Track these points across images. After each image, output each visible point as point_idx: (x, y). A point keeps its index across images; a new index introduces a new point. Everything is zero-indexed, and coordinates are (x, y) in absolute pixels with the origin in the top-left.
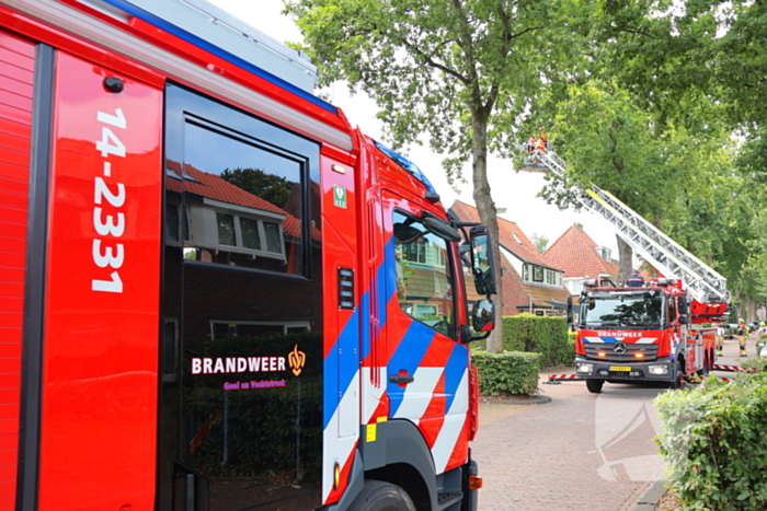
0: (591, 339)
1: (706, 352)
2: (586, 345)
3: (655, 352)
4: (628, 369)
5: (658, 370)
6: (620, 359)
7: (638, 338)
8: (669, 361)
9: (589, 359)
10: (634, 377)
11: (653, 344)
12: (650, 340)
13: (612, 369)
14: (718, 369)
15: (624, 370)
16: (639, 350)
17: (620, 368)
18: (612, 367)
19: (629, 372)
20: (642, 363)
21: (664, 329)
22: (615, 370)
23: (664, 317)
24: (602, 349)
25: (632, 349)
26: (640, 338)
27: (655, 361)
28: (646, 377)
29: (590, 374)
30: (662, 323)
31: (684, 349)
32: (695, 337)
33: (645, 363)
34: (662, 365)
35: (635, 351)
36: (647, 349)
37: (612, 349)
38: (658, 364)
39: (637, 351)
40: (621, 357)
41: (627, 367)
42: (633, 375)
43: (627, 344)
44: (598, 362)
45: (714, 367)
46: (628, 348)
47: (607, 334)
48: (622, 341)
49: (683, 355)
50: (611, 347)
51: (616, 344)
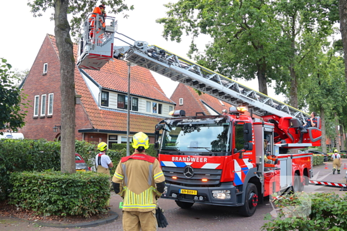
0: (166, 163)
4: (195, 193)
5: (221, 195)
8: (232, 186)
11: (217, 169)
12: (214, 166)
14: (313, 184)
15: (191, 194)
16: (204, 175)
17: (188, 192)
18: (182, 190)
19: (195, 195)
20: (207, 188)
21: (228, 155)
22: (184, 193)
23: (229, 143)
24: (174, 172)
25: (198, 174)
26: (205, 163)
27: (219, 186)
28: (210, 201)
29: (165, 195)
30: (227, 149)
31: (261, 173)
32: (274, 162)
33: (210, 188)
34: (225, 191)
35: (201, 176)
36: (211, 175)
37: (182, 173)
38: (221, 190)
39: (203, 176)
40: (190, 181)
41: (194, 191)
42: (197, 199)
43: (194, 169)
44: (172, 185)
45: (310, 182)
46: (195, 173)
47: (178, 159)
48: (190, 166)
49: (259, 179)
50: (182, 172)
51: (186, 169)
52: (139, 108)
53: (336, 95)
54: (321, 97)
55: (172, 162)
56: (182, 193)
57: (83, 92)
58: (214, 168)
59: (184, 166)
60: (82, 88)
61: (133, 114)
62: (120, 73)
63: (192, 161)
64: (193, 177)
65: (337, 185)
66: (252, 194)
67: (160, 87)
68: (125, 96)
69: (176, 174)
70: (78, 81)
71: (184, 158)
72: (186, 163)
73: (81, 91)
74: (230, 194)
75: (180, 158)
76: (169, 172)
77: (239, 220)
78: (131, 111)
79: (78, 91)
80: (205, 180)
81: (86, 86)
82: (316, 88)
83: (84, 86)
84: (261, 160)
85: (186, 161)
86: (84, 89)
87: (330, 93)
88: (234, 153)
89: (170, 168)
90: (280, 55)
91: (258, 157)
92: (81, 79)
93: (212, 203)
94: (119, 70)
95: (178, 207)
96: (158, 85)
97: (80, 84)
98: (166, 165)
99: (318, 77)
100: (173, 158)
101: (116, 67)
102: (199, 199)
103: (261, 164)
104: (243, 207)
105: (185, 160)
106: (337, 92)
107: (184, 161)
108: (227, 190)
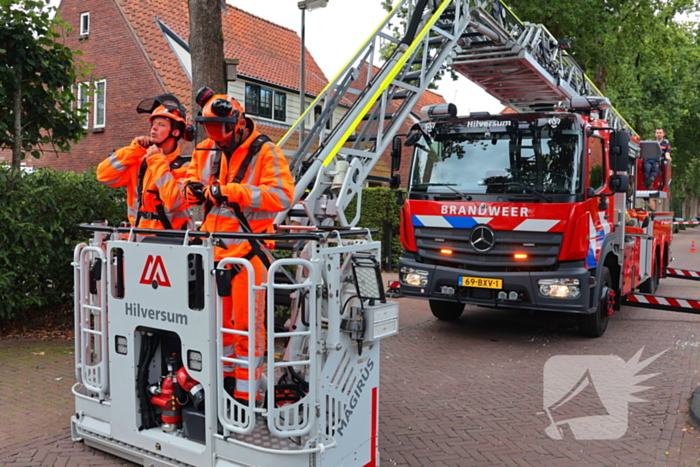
0: (427, 220)
1: (658, 248)
2: (418, 232)
3: (554, 250)
4: (497, 284)
5: (558, 290)
6: (481, 262)
7: (520, 220)
8: (583, 271)
9: (423, 260)
10: (508, 301)
11: (552, 232)
12: (545, 225)
13: (464, 282)
14: (674, 275)
15: (488, 286)
16: (521, 244)
17: (480, 282)
18: (465, 279)
19: (499, 290)
20: (526, 274)
21: (577, 200)
22: (470, 285)
23: (580, 175)
24: (446, 240)
25: (505, 244)
26: (524, 218)
27: (553, 270)
28: (534, 303)
29: (422, 291)
30: (574, 188)
31: (618, 246)
32: (641, 223)
33: (532, 274)
34: (568, 280)
35: (512, 247)
36: (537, 245)
37: (467, 242)
38: (559, 277)
39: (517, 247)
40: (484, 258)
41: (494, 281)
42: (505, 298)
43: (496, 231)
44: (439, 267)
45: (668, 272)
46: (498, 240)
47: (457, 210)
48: (487, 225)
49: (617, 257)
50: (467, 238)
51: (476, 231)
52: (287, 114)
53: (672, 102)
54: (640, 107)
55: (441, 217)
56: (464, 284)
57: (174, 76)
58: (546, 230)
59: (470, 226)
60: (169, 68)
61: (276, 126)
62: (243, 40)
63: (491, 214)
64: (492, 249)
66: (605, 289)
67: (322, 74)
68: (260, 88)
69: (451, 244)
70: (161, 52)
71: (470, 207)
72: (475, 218)
73: (168, 75)
74: (579, 286)
76: (433, 239)
77: (574, 343)
78: (273, 120)
79: (163, 73)
80: (520, 256)
81: (178, 64)
82: (632, 86)
83: (174, 63)
84: (620, 216)
85: (477, 215)
86: (175, 69)
87: (658, 98)
88: (588, 197)
89: (434, 231)
90: (594, 7)
91: (617, 209)
92: (166, 48)
93: (537, 306)
94: (240, 34)
96: (319, 69)
97: (165, 60)
98: (426, 225)
99: (637, 65)
100: (444, 209)
101: (235, 28)
102: (508, 297)
103: (621, 226)
104: (593, 315)
105: (474, 213)
106: (673, 98)
107: (472, 215)
108: (572, 277)
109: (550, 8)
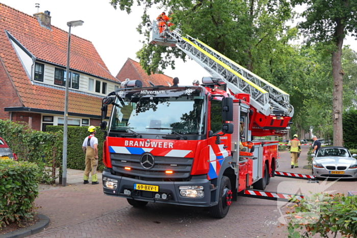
0: (118, 149)
1: (267, 162)
2: (113, 156)
3: (188, 168)
4: (155, 189)
5: (191, 192)
6: (147, 175)
7: (169, 150)
8: (206, 181)
9: (115, 173)
10: (161, 199)
11: (186, 158)
12: (183, 153)
13: (137, 187)
15: (151, 190)
16: (169, 165)
17: (146, 187)
18: (137, 185)
19: (156, 193)
20: (172, 183)
21: (202, 139)
22: (140, 189)
23: (204, 123)
24: (127, 161)
25: (160, 164)
26: (171, 149)
27: (188, 181)
28: (176, 201)
29: (114, 192)
30: (200, 131)
31: (235, 163)
32: (250, 149)
33: (176, 183)
34: (197, 187)
35: (164, 166)
36: (178, 165)
37: (139, 163)
38: (191, 185)
39: (167, 167)
40: (148, 173)
41: (154, 187)
42: (159, 197)
43: (155, 156)
44: (124, 178)
45: (275, 173)
46: (156, 162)
47: (134, 144)
48: (150, 153)
49: (234, 170)
50: (138, 161)
51: (144, 156)
52: (80, 85)
53: (288, 83)
55: (125, 147)
56: (137, 189)
57: (12, 62)
58: (183, 156)
59: (141, 154)
60: (10, 58)
61: (73, 92)
62: (59, 45)
63: (152, 146)
64: (153, 167)
65: (304, 176)
66: (225, 190)
67: (104, 64)
68: (64, 71)
69: (130, 164)
70: (6, 49)
71: (141, 142)
72: (143, 149)
73: (9, 61)
74: (203, 190)
75: (136, 142)
76: (120, 161)
77: (210, 223)
78: (71, 88)
79: (6, 60)
80: (169, 172)
81: (16, 56)
82: (268, 75)
83: (14, 55)
84: (236, 146)
85: (144, 147)
86: (14, 59)
87: (281, 81)
88: (209, 137)
89: (123, 156)
90: (242, 33)
91: (233, 142)
92: (10, 47)
93: (179, 203)
94: (57, 41)
95: (131, 206)
96: (102, 61)
97: (8, 53)
98: (116, 152)
99: (270, 64)
100: (126, 142)
101: (55, 38)
102: (161, 197)
103: (237, 152)
104: (217, 206)
105: (143, 146)
106: (288, 81)
107: (141, 147)
108: (199, 185)
109: (218, 33)
